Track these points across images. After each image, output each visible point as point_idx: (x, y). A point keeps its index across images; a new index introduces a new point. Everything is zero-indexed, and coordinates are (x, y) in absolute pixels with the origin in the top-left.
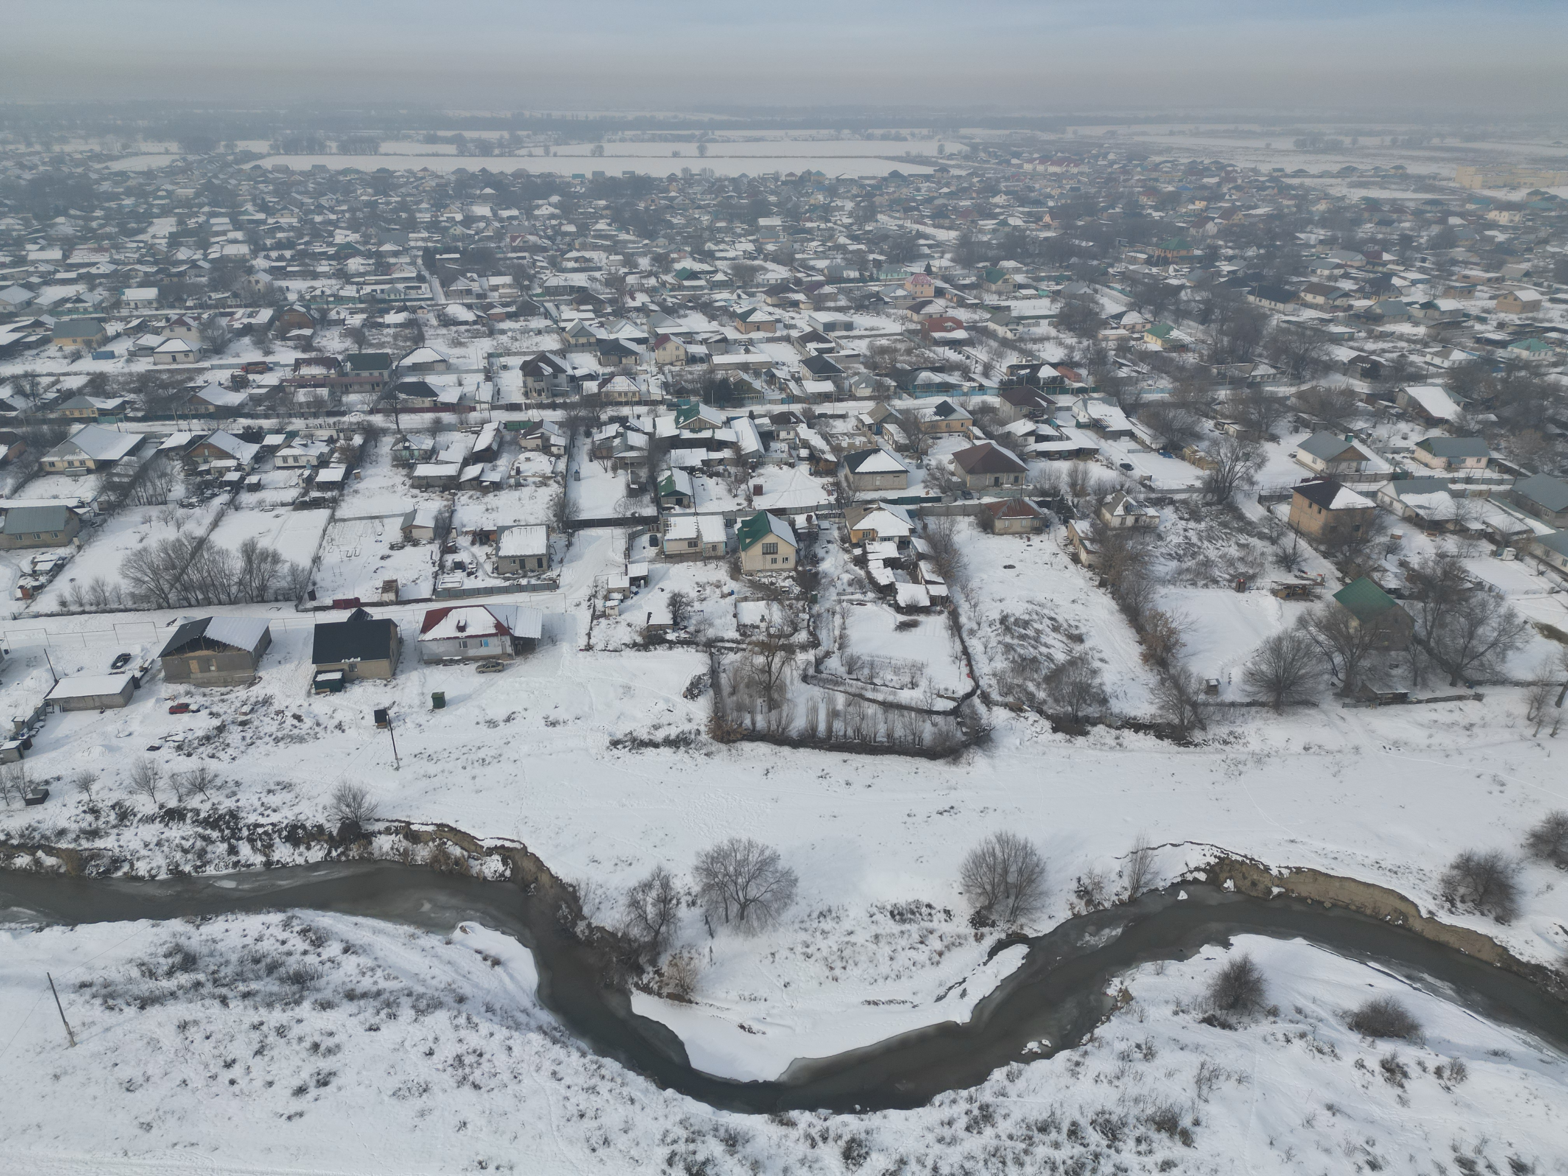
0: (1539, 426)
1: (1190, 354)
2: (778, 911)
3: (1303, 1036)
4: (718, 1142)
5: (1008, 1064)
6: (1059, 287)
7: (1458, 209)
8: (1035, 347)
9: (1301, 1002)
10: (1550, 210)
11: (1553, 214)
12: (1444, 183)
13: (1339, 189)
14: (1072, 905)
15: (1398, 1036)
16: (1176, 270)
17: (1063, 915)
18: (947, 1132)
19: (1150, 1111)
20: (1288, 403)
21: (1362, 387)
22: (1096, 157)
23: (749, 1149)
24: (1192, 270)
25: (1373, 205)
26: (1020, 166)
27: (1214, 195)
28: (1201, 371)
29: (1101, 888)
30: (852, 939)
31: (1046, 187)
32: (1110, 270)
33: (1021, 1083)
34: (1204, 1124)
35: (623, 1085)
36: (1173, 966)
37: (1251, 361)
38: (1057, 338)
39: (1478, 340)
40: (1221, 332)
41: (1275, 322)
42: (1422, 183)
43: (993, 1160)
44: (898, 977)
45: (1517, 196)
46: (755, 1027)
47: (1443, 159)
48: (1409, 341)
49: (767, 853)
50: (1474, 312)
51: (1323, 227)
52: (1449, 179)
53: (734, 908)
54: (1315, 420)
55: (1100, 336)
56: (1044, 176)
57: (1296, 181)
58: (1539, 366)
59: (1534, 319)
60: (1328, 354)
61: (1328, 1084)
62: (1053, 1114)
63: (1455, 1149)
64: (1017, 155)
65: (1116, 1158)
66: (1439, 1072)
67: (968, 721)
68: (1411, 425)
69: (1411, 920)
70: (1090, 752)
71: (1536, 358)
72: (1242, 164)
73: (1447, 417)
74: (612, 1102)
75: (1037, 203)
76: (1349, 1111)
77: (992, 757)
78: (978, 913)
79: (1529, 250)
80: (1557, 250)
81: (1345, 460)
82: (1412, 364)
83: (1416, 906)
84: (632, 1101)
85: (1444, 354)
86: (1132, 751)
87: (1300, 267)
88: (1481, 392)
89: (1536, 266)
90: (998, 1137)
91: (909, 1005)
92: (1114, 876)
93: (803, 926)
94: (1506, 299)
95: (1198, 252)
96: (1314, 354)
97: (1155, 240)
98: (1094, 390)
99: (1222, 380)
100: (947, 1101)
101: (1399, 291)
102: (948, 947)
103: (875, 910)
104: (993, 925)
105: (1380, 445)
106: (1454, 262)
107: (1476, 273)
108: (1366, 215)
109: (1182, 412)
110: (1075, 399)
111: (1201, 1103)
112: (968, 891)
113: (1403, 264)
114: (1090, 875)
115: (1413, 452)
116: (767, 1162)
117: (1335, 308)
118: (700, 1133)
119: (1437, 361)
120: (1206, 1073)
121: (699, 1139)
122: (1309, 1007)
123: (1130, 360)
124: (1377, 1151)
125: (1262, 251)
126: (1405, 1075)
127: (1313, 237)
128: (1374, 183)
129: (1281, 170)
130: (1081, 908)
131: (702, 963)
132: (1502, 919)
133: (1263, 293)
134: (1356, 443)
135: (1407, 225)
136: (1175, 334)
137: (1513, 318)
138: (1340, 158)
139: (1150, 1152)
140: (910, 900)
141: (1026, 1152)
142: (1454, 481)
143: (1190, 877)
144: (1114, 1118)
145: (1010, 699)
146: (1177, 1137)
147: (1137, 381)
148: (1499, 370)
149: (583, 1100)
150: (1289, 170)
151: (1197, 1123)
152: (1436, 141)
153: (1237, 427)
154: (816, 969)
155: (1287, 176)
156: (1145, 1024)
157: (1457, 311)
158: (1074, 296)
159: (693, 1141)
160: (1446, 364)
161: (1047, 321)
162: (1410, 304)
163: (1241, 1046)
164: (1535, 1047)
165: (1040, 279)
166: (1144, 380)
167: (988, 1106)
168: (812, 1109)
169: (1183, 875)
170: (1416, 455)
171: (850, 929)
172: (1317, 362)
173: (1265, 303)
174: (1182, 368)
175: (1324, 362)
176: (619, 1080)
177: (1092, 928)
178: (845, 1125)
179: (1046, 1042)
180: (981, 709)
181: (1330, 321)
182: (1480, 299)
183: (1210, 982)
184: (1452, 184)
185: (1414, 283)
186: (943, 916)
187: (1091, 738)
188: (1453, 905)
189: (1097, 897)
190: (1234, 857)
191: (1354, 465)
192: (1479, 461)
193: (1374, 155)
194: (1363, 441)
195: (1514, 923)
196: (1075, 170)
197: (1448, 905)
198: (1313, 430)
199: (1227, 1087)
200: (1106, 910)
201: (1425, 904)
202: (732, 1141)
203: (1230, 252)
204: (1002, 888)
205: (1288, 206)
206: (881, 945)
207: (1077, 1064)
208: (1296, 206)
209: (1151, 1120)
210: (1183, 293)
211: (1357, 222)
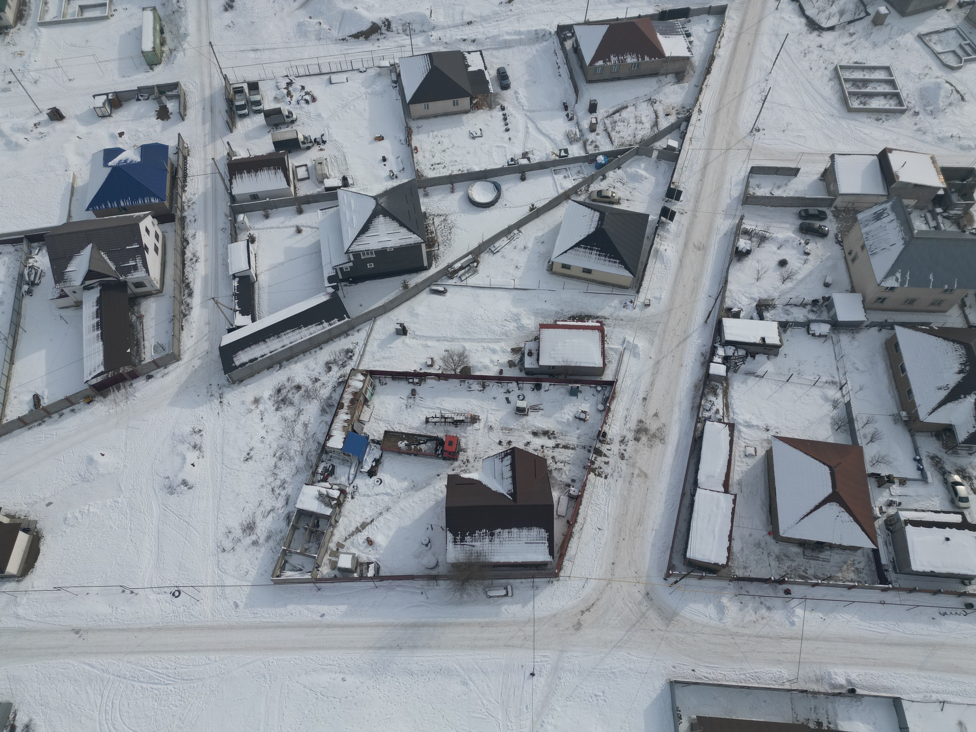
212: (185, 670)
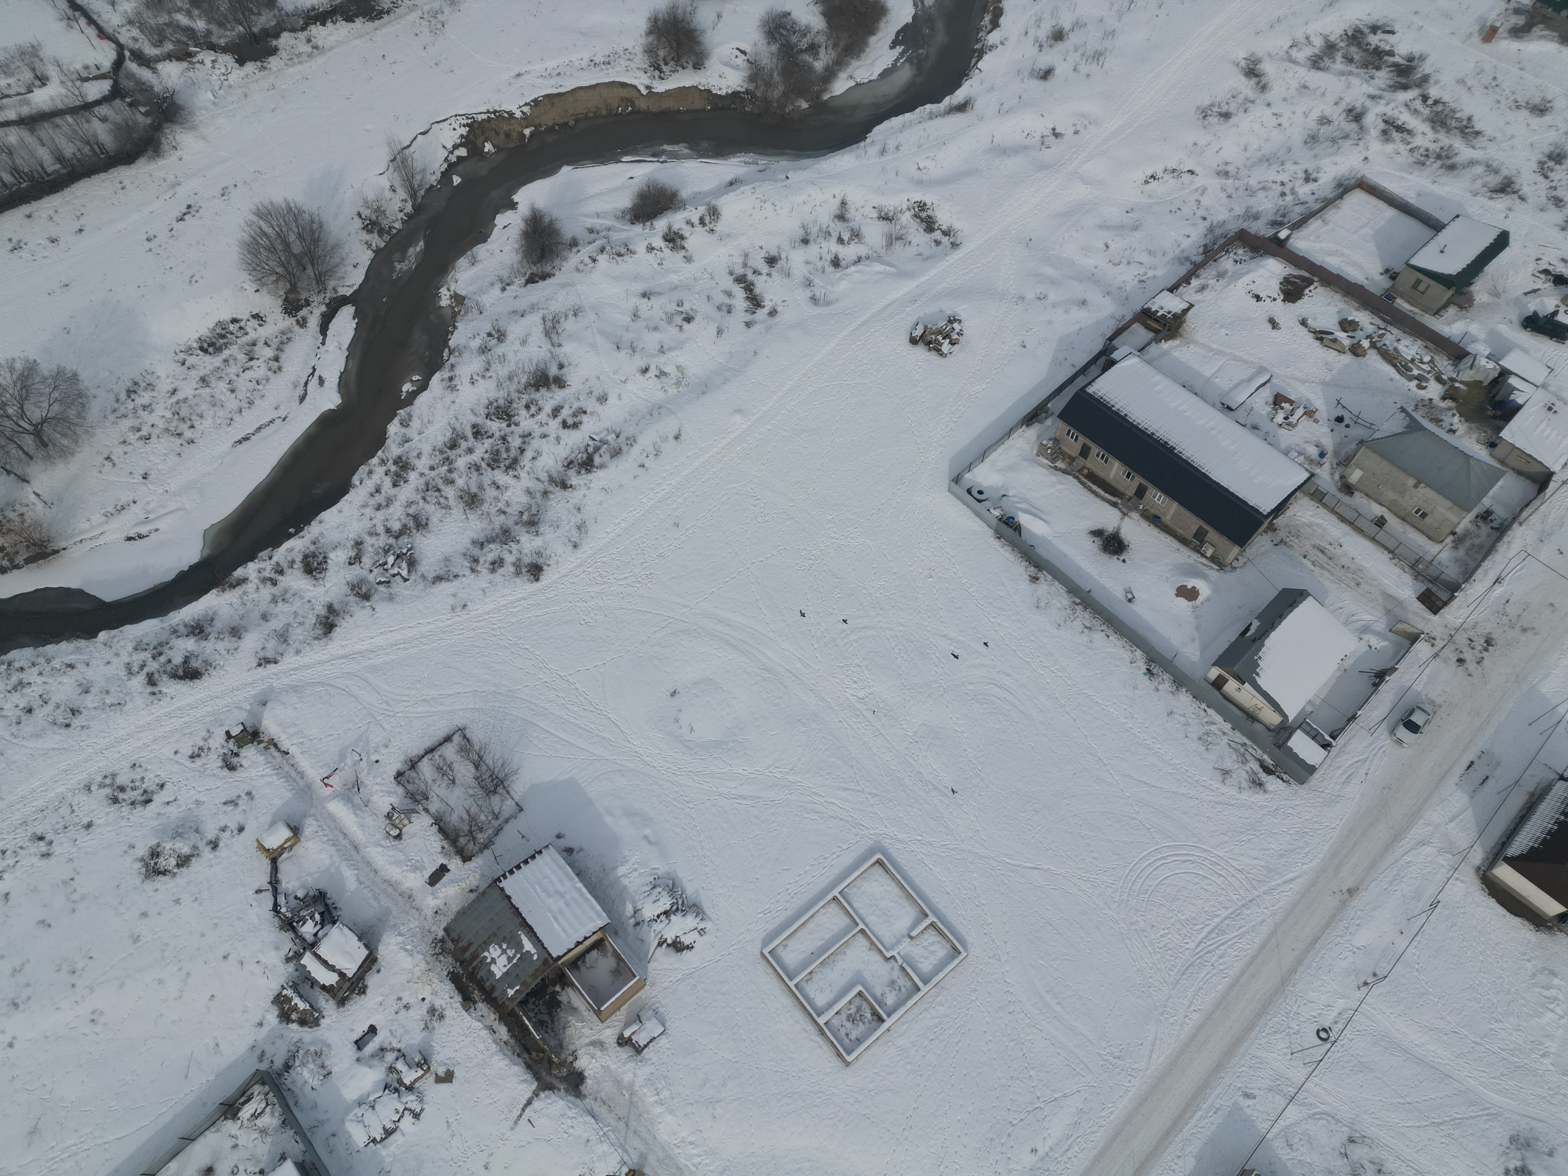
2: (79, 416)
3: (602, 250)
4: (185, 639)
5: (396, 415)
9: (590, 222)
14: (369, 245)
15: (666, 210)
17: (365, 257)
18: (380, 499)
19: (524, 380)
23: (218, 624)
29: (384, 212)
30: (180, 395)
33: (415, 424)
34: (566, 364)
35: (48, 661)
36: (481, 250)
43: (429, 493)
44: (251, 403)
46: (143, 530)
49: (18, 366)
53: (28, 442)
61: (636, 278)
62: (454, 429)
63: (731, 273)
65: (518, 430)
66: (702, 222)
67: (139, 96)
69: (636, 102)
70: (291, 70)
74: (50, 680)
76: (658, 289)
77: (194, 128)
78: (285, 300)
83: (635, 87)
84: (71, 666)
86: (331, 48)
90: (422, 475)
91: (278, 421)
92: (388, 194)
93: (118, 414)
100: (364, 476)
102: (279, 349)
103: (182, 356)
104: (308, 303)
111: (557, 349)
112: (264, 285)
114: (367, 204)
116: (243, 623)
118: (160, 644)
120: (549, 324)
121: (165, 649)
122: (597, 223)
124: (686, 307)
126: (682, 238)
130: (378, 241)
131: (37, 511)
132: (698, 66)
139: (540, 409)
140: (212, 325)
141: (450, 471)
143: (453, 158)
144: (501, 402)
145: (169, 47)
146: (553, 386)
149: (20, 700)
151: (561, 366)
154: (163, 445)
156: (485, 313)
159: (160, 654)
163: (563, 286)
164: (753, 163)
167: (400, 458)
168: (252, 558)
169: (446, 159)
171: (170, 388)
176: (42, 660)
177: (397, 256)
178: (291, 550)
179: (416, 378)
180: (145, 74)
183: (516, 246)
186: (254, 323)
187: (283, 54)
188: (661, 71)
189: (385, 223)
190: (480, 118)
195: (707, 64)
197: (657, 73)
199: (569, 325)
200: (399, 231)
201: (640, 80)
202: (198, 630)
204: (293, 263)
206: (213, 384)
207: (451, 379)
209: (528, 385)
212: (1202, 975)
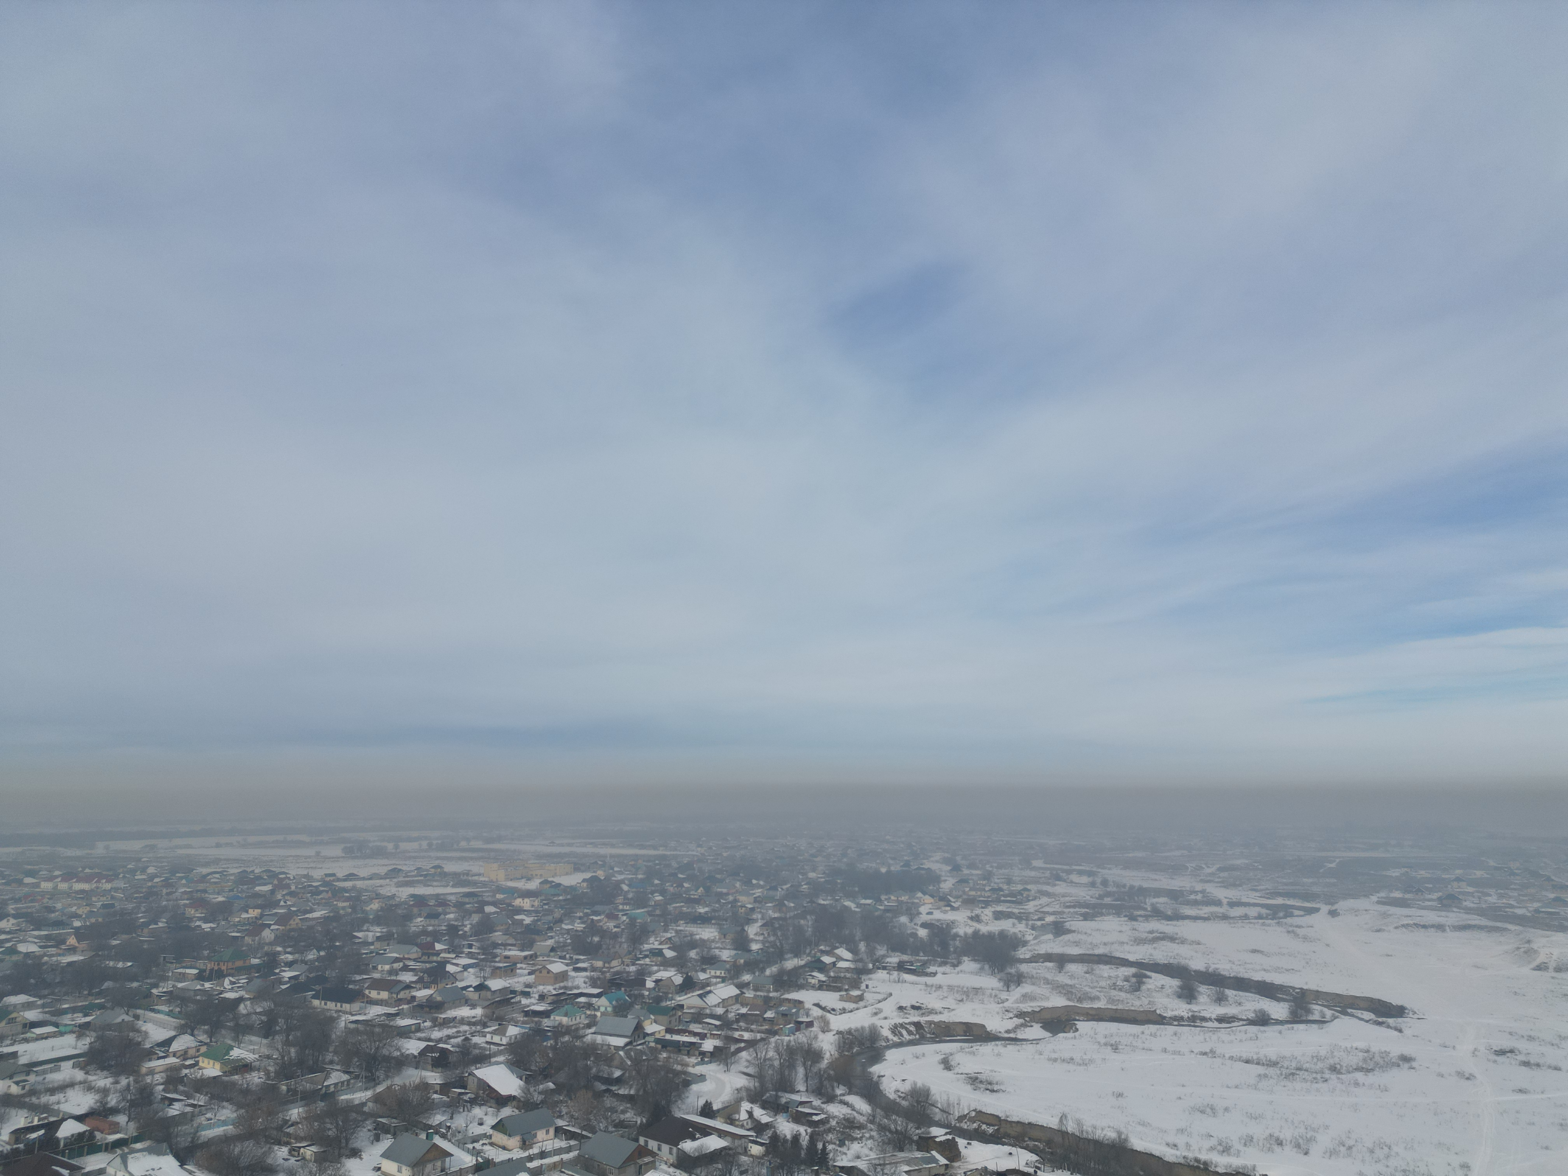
0: (588, 1087)
1: (255, 1074)
6: (88, 1019)
7: (490, 899)
8: (53, 1099)
10: (558, 895)
11: (561, 898)
12: (476, 878)
13: (389, 889)
16: (232, 983)
20: (366, 1109)
21: (434, 1078)
22: (133, 872)
24: (250, 980)
25: (420, 901)
26: (37, 885)
27: (268, 903)
28: (269, 1090)
31: (70, 906)
32: (154, 991)
37: (322, 1070)
38: (85, 1082)
39: (527, 1014)
40: (287, 1043)
41: (343, 1024)
42: (459, 879)
45: (533, 885)
47: (472, 859)
48: (470, 1024)
50: (519, 987)
51: (379, 925)
52: (479, 875)
54: (394, 1122)
55: (144, 1070)
56: (67, 894)
57: (348, 884)
58: (577, 1029)
59: (565, 988)
60: (398, 1049)
64: (31, 874)
68: (484, 1108)
71: (574, 1022)
72: (293, 871)
73: (514, 1093)
75: (58, 924)
79: (550, 929)
80: (570, 927)
81: (430, 1161)
82: (476, 1045)
85: (501, 1032)
87: (361, 965)
88: (537, 1062)
89: (558, 942)
94: (540, 972)
95: (255, 961)
96: (385, 1052)
97: (206, 953)
98: (136, 1140)
99: (294, 1097)
101: (454, 977)
105: (460, 1136)
106: (496, 945)
107: (514, 953)
108: (415, 910)
109: (249, 1145)
110: (111, 1156)
113: (453, 952)
115: (490, 1137)
117: (400, 1001)
119: (496, 1039)
123: (181, 1094)
125: (322, 953)
127: (370, 934)
128: (418, 882)
129: (334, 875)
133: (327, 995)
134: (438, 1140)
135: (451, 916)
136: (236, 1053)
137: (549, 989)
138: (385, 861)
142: (530, 1159)
147: (193, 1116)
148: (547, 1038)
150: (340, 874)
152: (463, 844)
153: (314, 1149)
155: (339, 880)
157: (505, 989)
158: (109, 1027)
160: (505, 1041)
161: (71, 1063)
162: (465, 988)
165: (64, 1012)
166: (201, 1114)
170: (494, 1140)
172: (388, 1059)
173: (331, 1005)
174: (246, 1092)
175: (396, 1058)
181: (397, 1015)
182: (521, 975)
184: (482, 879)
185: (466, 968)
191: (439, 1164)
192: (547, 1132)
193: (415, 858)
194: (444, 1136)
196: (108, 886)
198: (394, 1135)
203: (290, 957)
205: (343, 908)
208: (350, 907)
210: (242, 1006)
211: (408, 917)
